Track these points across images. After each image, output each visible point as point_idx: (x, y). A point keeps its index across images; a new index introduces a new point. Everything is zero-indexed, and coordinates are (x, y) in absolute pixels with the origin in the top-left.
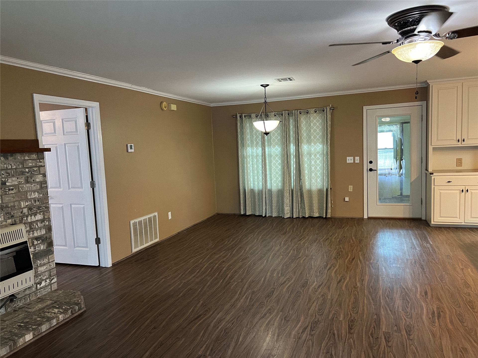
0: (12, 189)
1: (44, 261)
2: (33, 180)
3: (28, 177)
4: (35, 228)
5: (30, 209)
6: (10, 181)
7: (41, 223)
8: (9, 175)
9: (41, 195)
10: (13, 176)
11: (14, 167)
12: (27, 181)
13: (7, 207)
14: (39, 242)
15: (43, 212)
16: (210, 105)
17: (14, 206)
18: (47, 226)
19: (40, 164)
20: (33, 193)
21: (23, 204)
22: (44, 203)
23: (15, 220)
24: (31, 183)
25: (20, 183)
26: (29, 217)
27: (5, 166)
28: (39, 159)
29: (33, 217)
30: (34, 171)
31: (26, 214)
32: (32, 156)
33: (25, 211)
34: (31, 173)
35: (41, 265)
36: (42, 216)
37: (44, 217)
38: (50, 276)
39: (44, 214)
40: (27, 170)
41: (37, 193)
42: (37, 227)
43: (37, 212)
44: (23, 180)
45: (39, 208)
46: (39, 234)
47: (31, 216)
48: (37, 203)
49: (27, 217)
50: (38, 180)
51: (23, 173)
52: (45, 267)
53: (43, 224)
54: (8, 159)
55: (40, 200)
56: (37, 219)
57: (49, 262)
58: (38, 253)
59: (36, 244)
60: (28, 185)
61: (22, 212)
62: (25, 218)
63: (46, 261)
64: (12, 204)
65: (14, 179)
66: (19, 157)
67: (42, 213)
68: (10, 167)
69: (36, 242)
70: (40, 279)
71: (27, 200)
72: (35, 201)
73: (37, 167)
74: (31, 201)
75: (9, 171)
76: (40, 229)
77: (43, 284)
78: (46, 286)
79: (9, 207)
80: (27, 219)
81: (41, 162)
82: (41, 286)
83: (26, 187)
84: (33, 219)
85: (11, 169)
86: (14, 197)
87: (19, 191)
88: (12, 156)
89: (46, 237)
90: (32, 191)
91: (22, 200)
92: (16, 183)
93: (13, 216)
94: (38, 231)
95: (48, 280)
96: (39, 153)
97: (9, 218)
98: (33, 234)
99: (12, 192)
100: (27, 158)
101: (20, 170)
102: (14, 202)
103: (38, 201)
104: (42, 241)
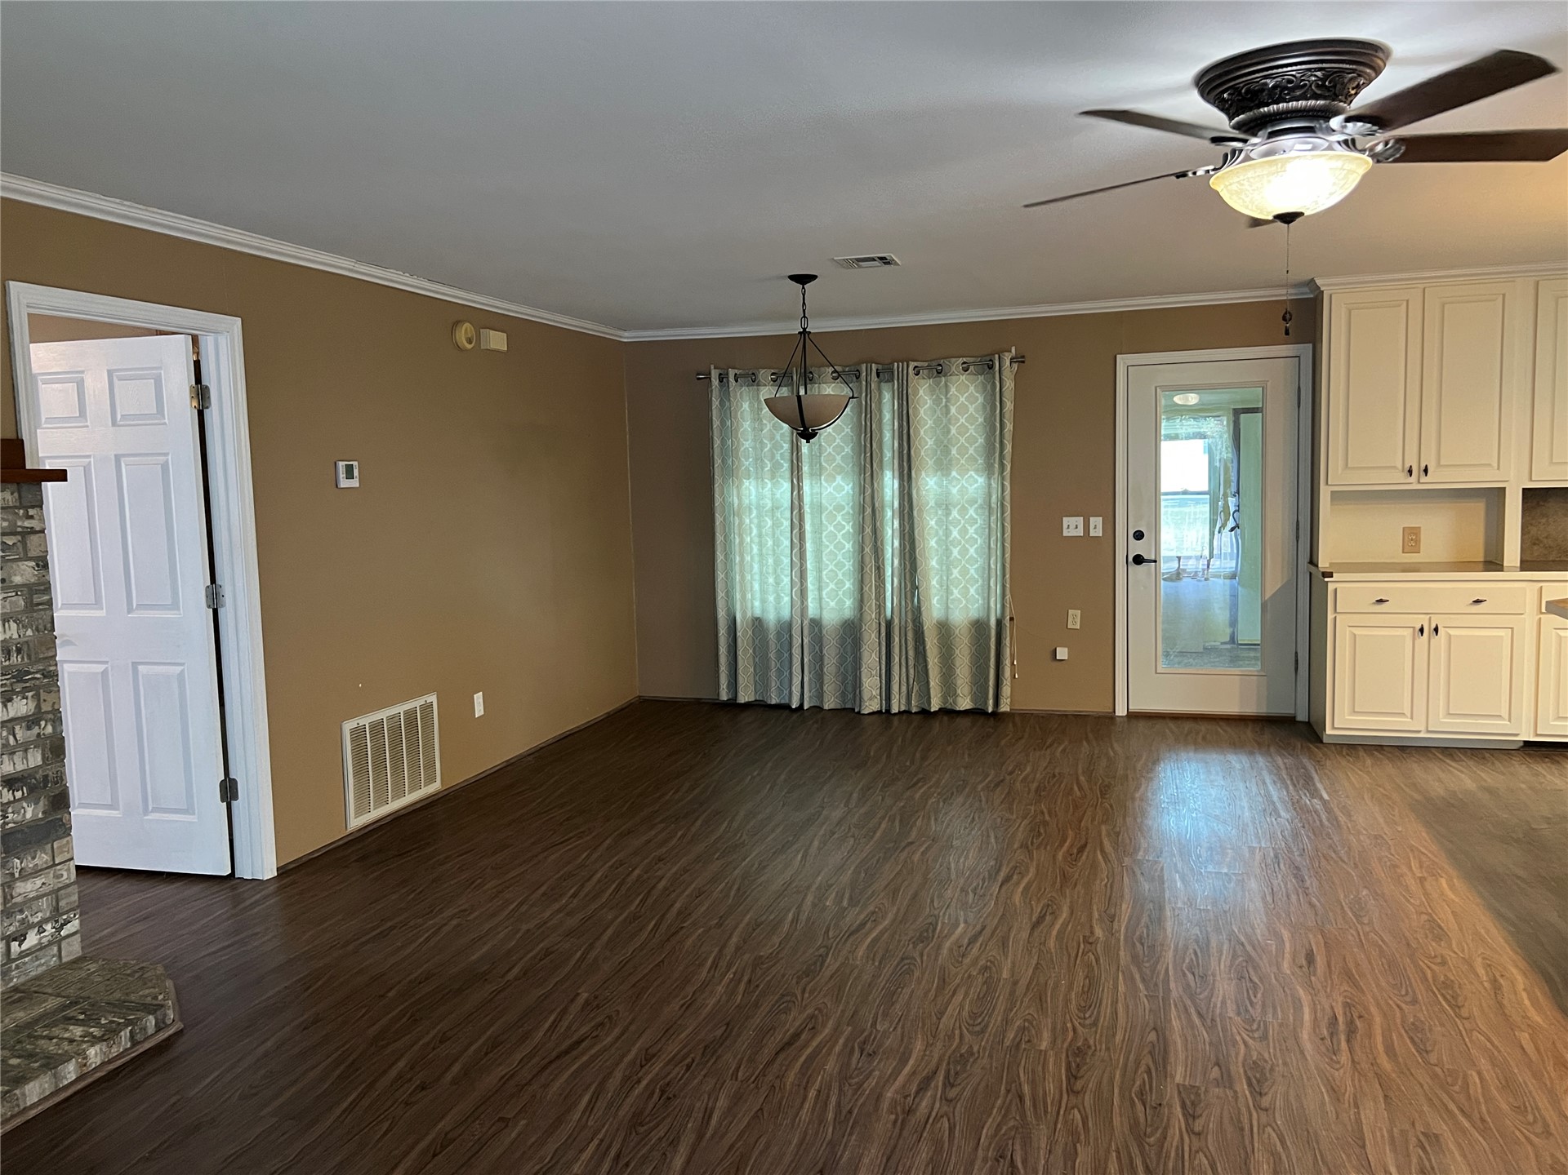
1: (36, 861)
2: (4, 580)
4: (7, 745)
7: (29, 728)
9: (29, 632)
14: (18, 794)
15: (36, 689)
16: (621, 337)
18: (47, 737)
19: (27, 524)
20: (2, 623)
22: (39, 661)
28: (26, 508)
29: (1, 706)
30: (5, 547)
32: (3, 495)
35: (25, 876)
36: (32, 706)
37: (38, 707)
38: (56, 911)
39: (37, 697)
41: (14, 626)
42: (12, 741)
43: (13, 690)
45: (20, 675)
46: (20, 767)
48: (15, 659)
50: (18, 580)
52: (39, 882)
53: (36, 730)
55: (25, 648)
56: (12, 714)
57: (54, 865)
58: (13, 832)
59: (9, 803)
63: (42, 858)
67: (30, 694)
69: (7, 795)
70: (22, 922)
72: (7, 653)
73: (13, 534)
76: (25, 747)
77: (32, 939)
78: (40, 948)
81: (32, 517)
82: (25, 946)
84: (2, 713)
89: (46, 777)
94: (17, 757)
95: (48, 927)
96: (25, 487)
103: (19, 651)
104: (31, 790)
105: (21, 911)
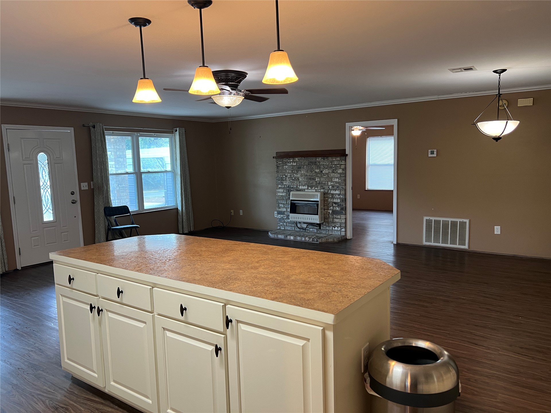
0: (325, 175)
1: (338, 217)
2: (336, 172)
3: (333, 170)
4: (335, 197)
5: (333, 186)
6: (324, 171)
7: (338, 196)
8: (324, 168)
9: (340, 181)
10: (326, 169)
11: (327, 164)
12: (333, 171)
13: (322, 183)
14: (336, 205)
17: (325, 184)
18: (341, 198)
19: (341, 163)
20: (335, 178)
21: (329, 183)
22: (341, 185)
23: (325, 191)
24: (335, 173)
25: (329, 172)
26: (332, 191)
27: (323, 163)
29: (334, 191)
30: (337, 167)
31: (331, 189)
32: (338, 158)
33: (330, 187)
34: (336, 168)
35: (336, 218)
36: (339, 193)
37: (340, 192)
39: (340, 191)
40: (334, 166)
41: (338, 179)
42: (336, 197)
43: (336, 189)
44: (331, 171)
45: (338, 187)
46: (336, 201)
47: (333, 190)
49: (331, 190)
50: (339, 172)
51: (331, 167)
52: (338, 220)
53: (340, 196)
54: (324, 159)
55: (339, 183)
56: (336, 193)
57: (341, 219)
58: (334, 211)
59: (334, 206)
60: (333, 174)
61: (328, 187)
62: (330, 191)
63: (339, 217)
64: (324, 182)
65: (326, 170)
66: (330, 159)
67: (339, 190)
68: (325, 164)
69: (334, 205)
70: (335, 225)
71: (332, 182)
72: (336, 183)
73: (339, 165)
74: (334, 183)
75: (325, 166)
76: (337, 198)
77: (336, 228)
78: (337, 230)
79: (323, 184)
80: (331, 192)
81: (342, 162)
82: (335, 229)
83: (332, 175)
84: (334, 192)
85: (326, 165)
86: (326, 179)
87: (328, 176)
88: (327, 158)
89: (341, 204)
90: (335, 177)
91: (330, 181)
92: (327, 172)
93: (324, 188)
94: (336, 200)
95: (339, 228)
96: (342, 157)
97: (322, 189)
98: (333, 200)
99: (324, 176)
100: (334, 160)
101: (330, 166)
102: (325, 181)
103: (338, 183)
104: (338, 205)
105: (335, 223)
